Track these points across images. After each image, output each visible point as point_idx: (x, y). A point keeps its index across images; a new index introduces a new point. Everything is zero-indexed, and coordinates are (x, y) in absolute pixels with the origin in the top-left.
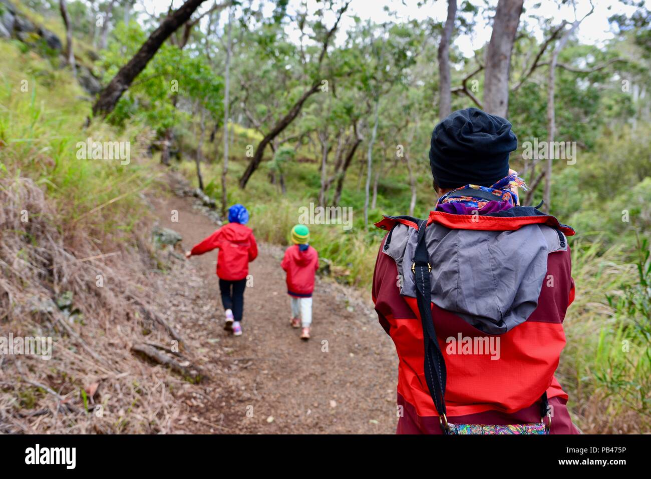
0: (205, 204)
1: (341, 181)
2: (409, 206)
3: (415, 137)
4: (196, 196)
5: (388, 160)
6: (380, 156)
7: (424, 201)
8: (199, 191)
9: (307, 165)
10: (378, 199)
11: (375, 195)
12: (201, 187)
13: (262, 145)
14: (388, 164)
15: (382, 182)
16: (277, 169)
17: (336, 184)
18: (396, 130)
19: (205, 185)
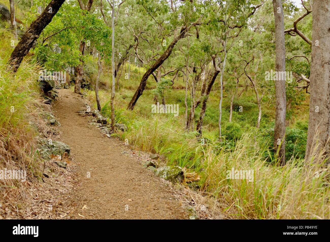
0: (99, 121)
1: (205, 102)
2: (257, 119)
3: (259, 69)
4: (94, 115)
5: (241, 86)
6: (234, 83)
7: (268, 115)
8: (96, 111)
9: (182, 91)
10: (233, 114)
11: (232, 112)
12: (99, 108)
13: (146, 77)
14: (241, 89)
15: (236, 102)
16: (159, 94)
17: (202, 104)
18: (246, 63)
19: (102, 107)
